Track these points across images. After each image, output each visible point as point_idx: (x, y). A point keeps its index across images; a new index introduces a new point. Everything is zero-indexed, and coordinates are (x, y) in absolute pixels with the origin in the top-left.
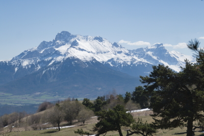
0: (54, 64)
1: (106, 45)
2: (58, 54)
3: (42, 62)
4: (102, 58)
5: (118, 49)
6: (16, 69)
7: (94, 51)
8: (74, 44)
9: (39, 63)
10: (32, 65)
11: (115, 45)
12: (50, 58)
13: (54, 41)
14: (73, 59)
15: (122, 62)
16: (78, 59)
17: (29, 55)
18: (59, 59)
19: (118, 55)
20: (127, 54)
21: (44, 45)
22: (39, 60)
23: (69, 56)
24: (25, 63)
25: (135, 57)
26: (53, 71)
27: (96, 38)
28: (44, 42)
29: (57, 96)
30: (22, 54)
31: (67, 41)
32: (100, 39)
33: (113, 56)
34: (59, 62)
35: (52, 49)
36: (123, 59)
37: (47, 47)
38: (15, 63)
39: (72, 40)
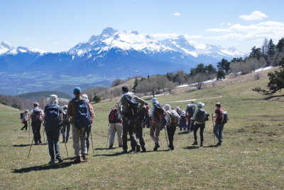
0: (102, 52)
1: (141, 37)
2: (104, 45)
3: (93, 51)
4: (138, 48)
5: (150, 40)
6: (73, 57)
7: (132, 42)
8: (117, 37)
9: (90, 52)
10: (85, 54)
11: (148, 37)
12: (99, 48)
13: (101, 35)
14: (116, 49)
15: (153, 50)
16: (120, 49)
17: (83, 46)
18: (106, 49)
19: (151, 45)
20: (157, 44)
21: (93, 38)
22: (90, 50)
23: (113, 46)
24: (80, 52)
25: (163, 46)
26: (101, 58)
27: (133, 32)
28: (93, 36)
29: (105, 77)
30: (77, 46)
31: (111, 35)
32: (136, 33)
33: (147, 46)
34: (106, 52)
35: (100, 41)
36: (154, 47)
37: (95, 39)
38: (72, 52)
39: (115, 34)
